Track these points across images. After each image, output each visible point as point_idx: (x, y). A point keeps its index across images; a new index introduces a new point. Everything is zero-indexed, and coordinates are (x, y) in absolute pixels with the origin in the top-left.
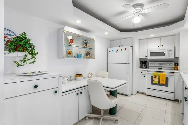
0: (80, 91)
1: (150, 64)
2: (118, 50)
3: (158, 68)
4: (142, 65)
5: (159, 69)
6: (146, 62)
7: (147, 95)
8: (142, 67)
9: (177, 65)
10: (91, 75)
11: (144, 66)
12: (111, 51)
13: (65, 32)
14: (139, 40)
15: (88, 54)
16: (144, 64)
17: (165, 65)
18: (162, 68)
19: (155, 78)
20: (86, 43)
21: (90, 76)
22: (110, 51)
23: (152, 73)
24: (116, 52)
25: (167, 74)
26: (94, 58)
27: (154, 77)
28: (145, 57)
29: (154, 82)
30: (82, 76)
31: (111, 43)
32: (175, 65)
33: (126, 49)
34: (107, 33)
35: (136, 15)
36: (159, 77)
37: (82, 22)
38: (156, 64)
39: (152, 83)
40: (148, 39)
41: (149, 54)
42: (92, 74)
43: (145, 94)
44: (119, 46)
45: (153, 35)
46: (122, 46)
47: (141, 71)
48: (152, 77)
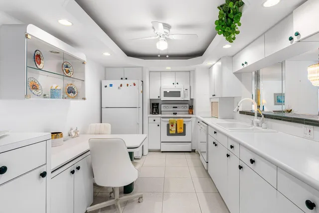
0: (76, 166)
1: (163, 108)
2: (121, 86)
3: (172, 112)
4: (153, 110)
5: (174, 114)
6: (158, 104)
7: (162, 152)
8: (152, 113)
9: (191, 108)
10: (76, 133)
11: (156, 110)
12: (108, 86)
13: (29, 37)
14: (150, 72)
15: (70, 90)
16: (155, 108)
17: (180, 108)
18: (178, 113)
19: (172, 126)
20: (67, 67)
21: (73, 134)
22: (106, 87)
23: (168, 120)
24: (119, 88)
25: (184, 120)
26: (84, 99)
27: (170, 125)
28: (157, 98)
29: (171, 132)
30: (62, 136)
31: (107, 71)
32: (190, 109)
33: (135, 85)
34: (107, 54)
35: (161, 38)
36: (176, 124)
37: (73, 24)
38: (170, 108)
39: (169, 134)
40: (161, 72)
41: (163, 94)
42: (78, 130)
43: (159, 151)
44: (122, 79)
45: (168, 68)
46: (126, 79)
47: (154, 118)
48: (168, 125)
